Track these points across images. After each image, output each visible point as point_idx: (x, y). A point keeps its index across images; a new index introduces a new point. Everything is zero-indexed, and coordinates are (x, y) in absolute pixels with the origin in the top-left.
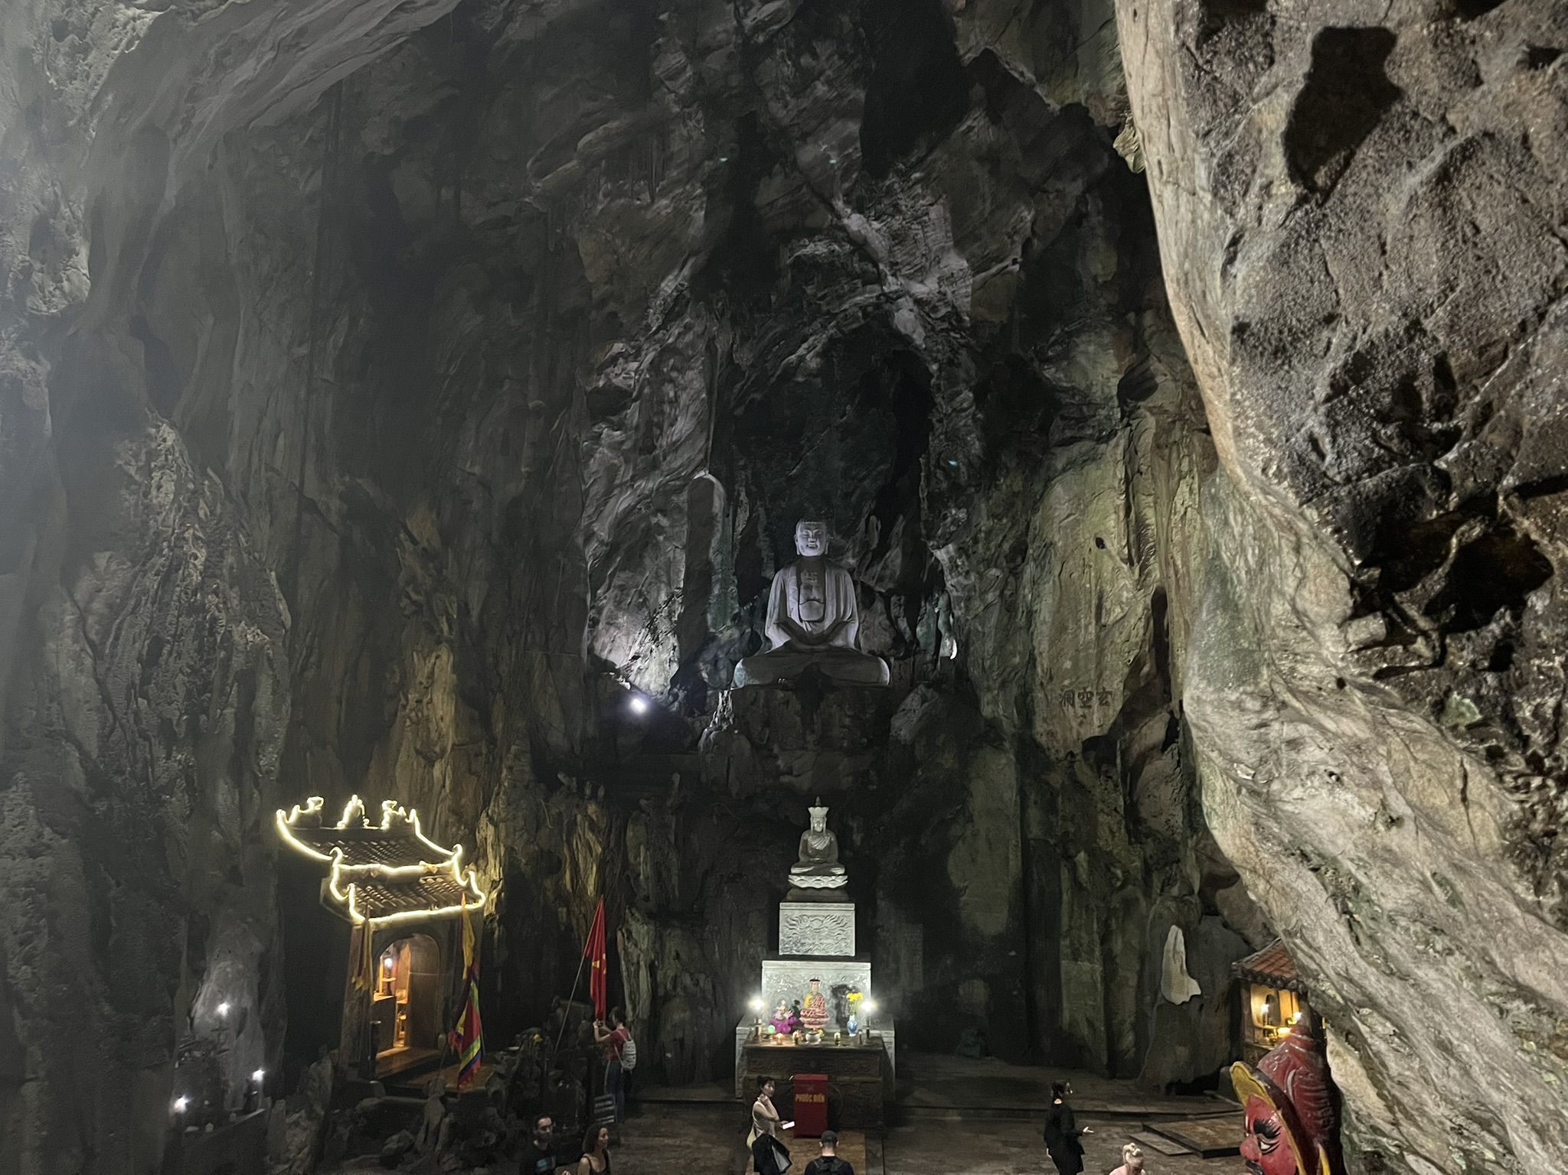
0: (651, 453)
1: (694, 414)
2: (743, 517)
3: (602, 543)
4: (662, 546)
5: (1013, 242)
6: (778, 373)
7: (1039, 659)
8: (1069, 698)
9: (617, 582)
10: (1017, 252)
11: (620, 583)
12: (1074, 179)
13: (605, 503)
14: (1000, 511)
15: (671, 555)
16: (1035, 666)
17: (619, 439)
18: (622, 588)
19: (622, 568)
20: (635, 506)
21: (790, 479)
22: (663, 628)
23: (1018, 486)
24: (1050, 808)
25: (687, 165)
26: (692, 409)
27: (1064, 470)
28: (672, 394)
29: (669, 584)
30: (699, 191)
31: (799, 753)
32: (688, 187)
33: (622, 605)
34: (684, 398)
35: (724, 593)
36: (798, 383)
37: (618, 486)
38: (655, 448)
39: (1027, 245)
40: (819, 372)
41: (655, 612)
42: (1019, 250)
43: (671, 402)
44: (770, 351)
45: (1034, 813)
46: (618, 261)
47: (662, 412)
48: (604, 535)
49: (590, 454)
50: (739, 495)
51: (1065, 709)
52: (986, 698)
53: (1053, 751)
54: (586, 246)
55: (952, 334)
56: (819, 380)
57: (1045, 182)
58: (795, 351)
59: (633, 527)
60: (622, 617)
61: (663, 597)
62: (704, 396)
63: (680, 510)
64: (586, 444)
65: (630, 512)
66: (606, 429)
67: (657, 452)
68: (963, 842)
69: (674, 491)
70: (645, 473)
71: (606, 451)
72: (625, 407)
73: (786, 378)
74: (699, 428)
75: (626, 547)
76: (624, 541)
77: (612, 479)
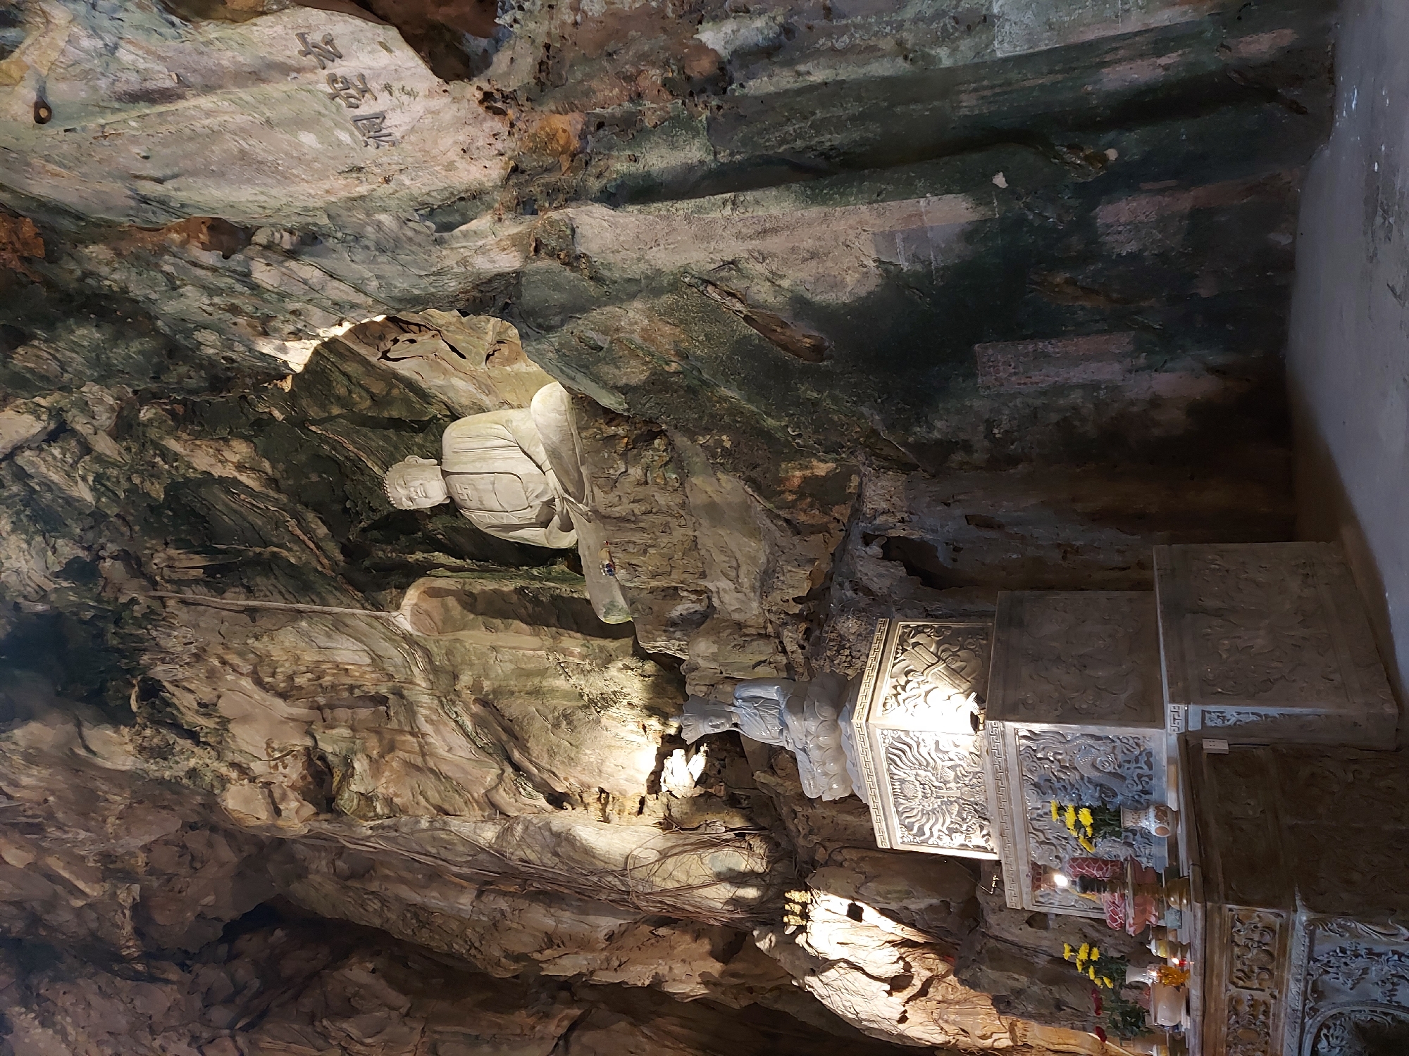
1: (329, 636)
3: (500, 777)
4: (497, 684)
6: (272, 493)
7: (343, 193)
9: (544, 762)
11: (546, 756)
13: (447, 778)
15: (509, 667)
17: (366, 762)
18: (552, 754)
19: (525, 750)
20: (456, 722)
22: (601, 684)
23: (99, 253)
26: (322, 641)
28: (309, 675)
29: (543, 673)
31: (703, 552)
33: (573, 754)
34: (309, 657)
36: (273, 467)
37: (424, 760)
38: (378, 694)
40: (247, 439)
41: (581, 697)
43: (319, 675)
45: (656, 160)
47: (333, 687)
48: (490, 775)
49: (389, 801)
50: (418, 561)
51: (397, 132)
52: (485, 266)
58: (235, 478)
59: (479, 721)
60: (589, 755)
61: (560, 683)
62: (304, 624)
63: (449, 653)
64: (379, 810)
65: (461, 727)
66: (353, 788)
67: (383, 690)
68: (782, 277)
69: (431, 662)
70: (411, 709)
71: (383, 780)
72: (323, 758)
73: (272, 482)
74: (345, 629)
75: (504, 737)
76: (499, 740)
77: (418, 769)
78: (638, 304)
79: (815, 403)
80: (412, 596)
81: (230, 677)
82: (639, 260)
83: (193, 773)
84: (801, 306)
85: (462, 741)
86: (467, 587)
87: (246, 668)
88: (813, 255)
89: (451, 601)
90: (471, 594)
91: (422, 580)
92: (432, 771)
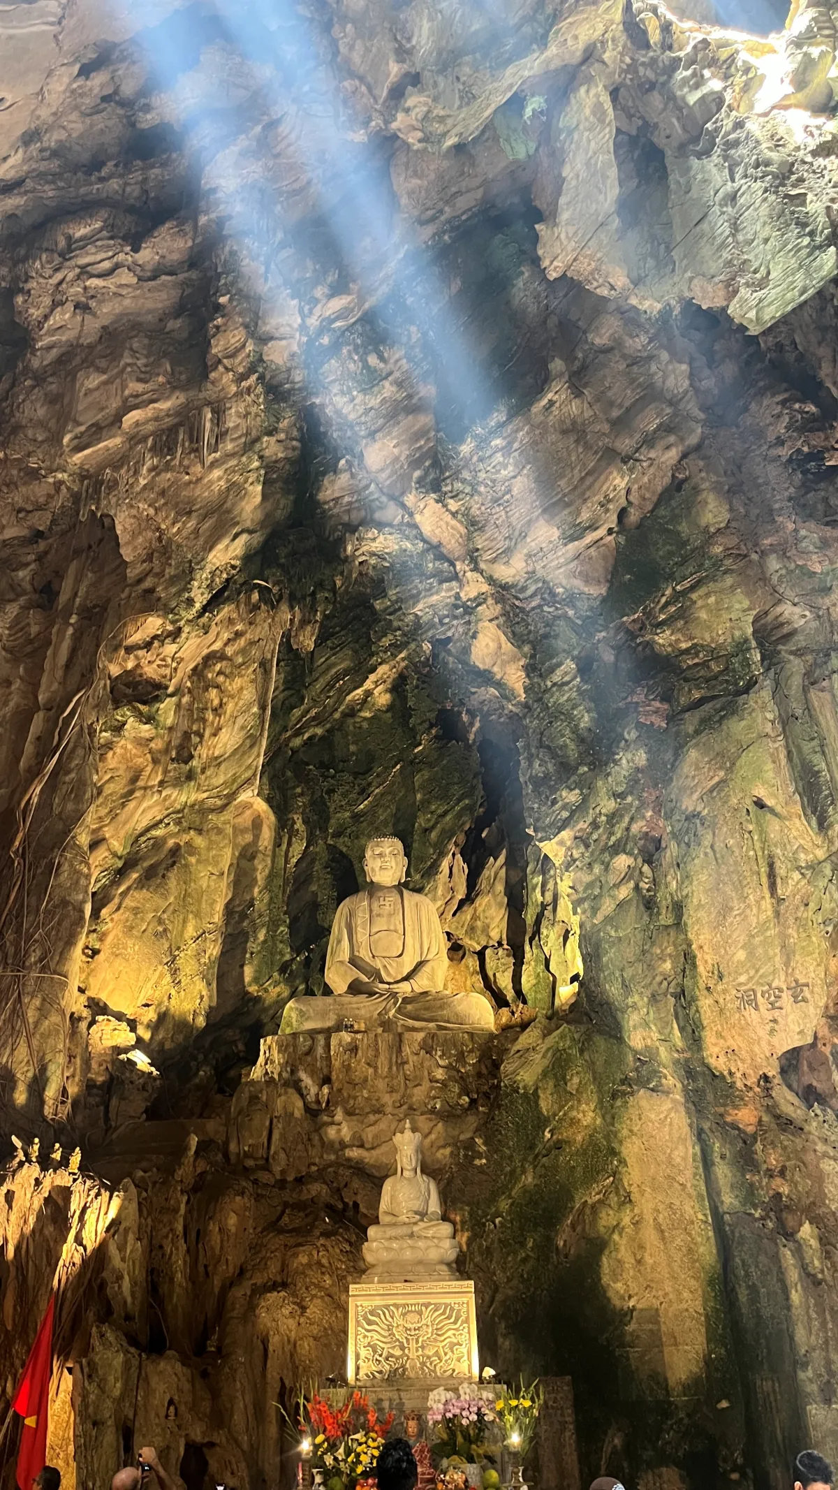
0: (186, 763)
1: (243, 728)
2: (298, 848)
3: (115, 855)
4: (192, 869)
5: (607, 510)
6: (342, 707)
7: (699, 956)
8: (749, 1000)
9: (128, 902)
10: (612, 521)
11: (133, 904)
12: (668, 448)
13: (123, 805)
14: (620, 789)
15: (205, 884)
16: (694, 966)
17: (147, 735)
18: (136, 911)
19: (142, 884)
20: (161, 821)
21: (356, 817)
22: (188, 970)
23: (641, 758)
24: (746, 1160)
25: (243, 440)
26: (240, 721)
27: (697, 732)
28: (216, 702)
29: (199, 915)
30: (256, 464)
31: (372, 1118)
32: (244, 459)
33: (135, 932)
34: (231, 707)
35: (272, 937)
36: (365, 719)
37: (141, 788)
38: (191, 757)
39: (622, 514)
40: (390, 708)
41: (178, 948)
42: (615, 517)
43: (215, 710)
44: (333, 686)
45: (723, 1172)
46: (160, 539)
47: (204, 720)
48: (118, 845)
49: (109, 746)
50: (294, 823)
51: (746, 1014)
52: (632, 1020)
53: (738, 1075)
54: (123, 523)
55: (546, 608)
56: (389, 715)
57: (637, 450)
58: (361, 685)
59: (158, 844)
60: (133, 947)
61: (190, 931)
62: (255, 709)
63: (220, 831)
64: (104, 734)
65: (155, 826)
66: (132, 719)
67: (195, 763)
68: (620, 1235)
69: (212, 811)
70: (178, 783)
71: (129, 746)
72: (157, 699)
73: (352, 712)
74: (248, 742)
75: (146, 864)
76: (143, 859)
77: (134, 780)
78: (599, 1121)
79: (522, 1245)
80: (261, 806)
81: (226, 636)
82: (631, 1131)
83: (190, 602)
84: (597, 1246)
85: (144, 823)
86: (260, 856)
87: (229, 651)
88: (639, 1262)
89: (249, 838)
90: (253, 857)
91: (273, 818)
92: (131, 792)
